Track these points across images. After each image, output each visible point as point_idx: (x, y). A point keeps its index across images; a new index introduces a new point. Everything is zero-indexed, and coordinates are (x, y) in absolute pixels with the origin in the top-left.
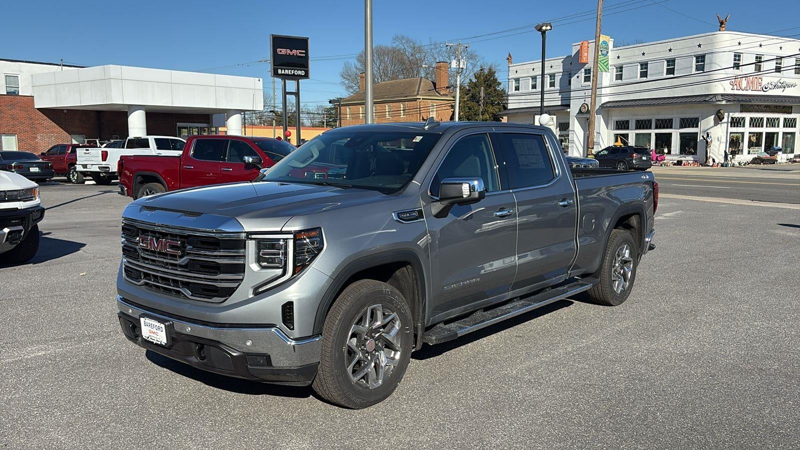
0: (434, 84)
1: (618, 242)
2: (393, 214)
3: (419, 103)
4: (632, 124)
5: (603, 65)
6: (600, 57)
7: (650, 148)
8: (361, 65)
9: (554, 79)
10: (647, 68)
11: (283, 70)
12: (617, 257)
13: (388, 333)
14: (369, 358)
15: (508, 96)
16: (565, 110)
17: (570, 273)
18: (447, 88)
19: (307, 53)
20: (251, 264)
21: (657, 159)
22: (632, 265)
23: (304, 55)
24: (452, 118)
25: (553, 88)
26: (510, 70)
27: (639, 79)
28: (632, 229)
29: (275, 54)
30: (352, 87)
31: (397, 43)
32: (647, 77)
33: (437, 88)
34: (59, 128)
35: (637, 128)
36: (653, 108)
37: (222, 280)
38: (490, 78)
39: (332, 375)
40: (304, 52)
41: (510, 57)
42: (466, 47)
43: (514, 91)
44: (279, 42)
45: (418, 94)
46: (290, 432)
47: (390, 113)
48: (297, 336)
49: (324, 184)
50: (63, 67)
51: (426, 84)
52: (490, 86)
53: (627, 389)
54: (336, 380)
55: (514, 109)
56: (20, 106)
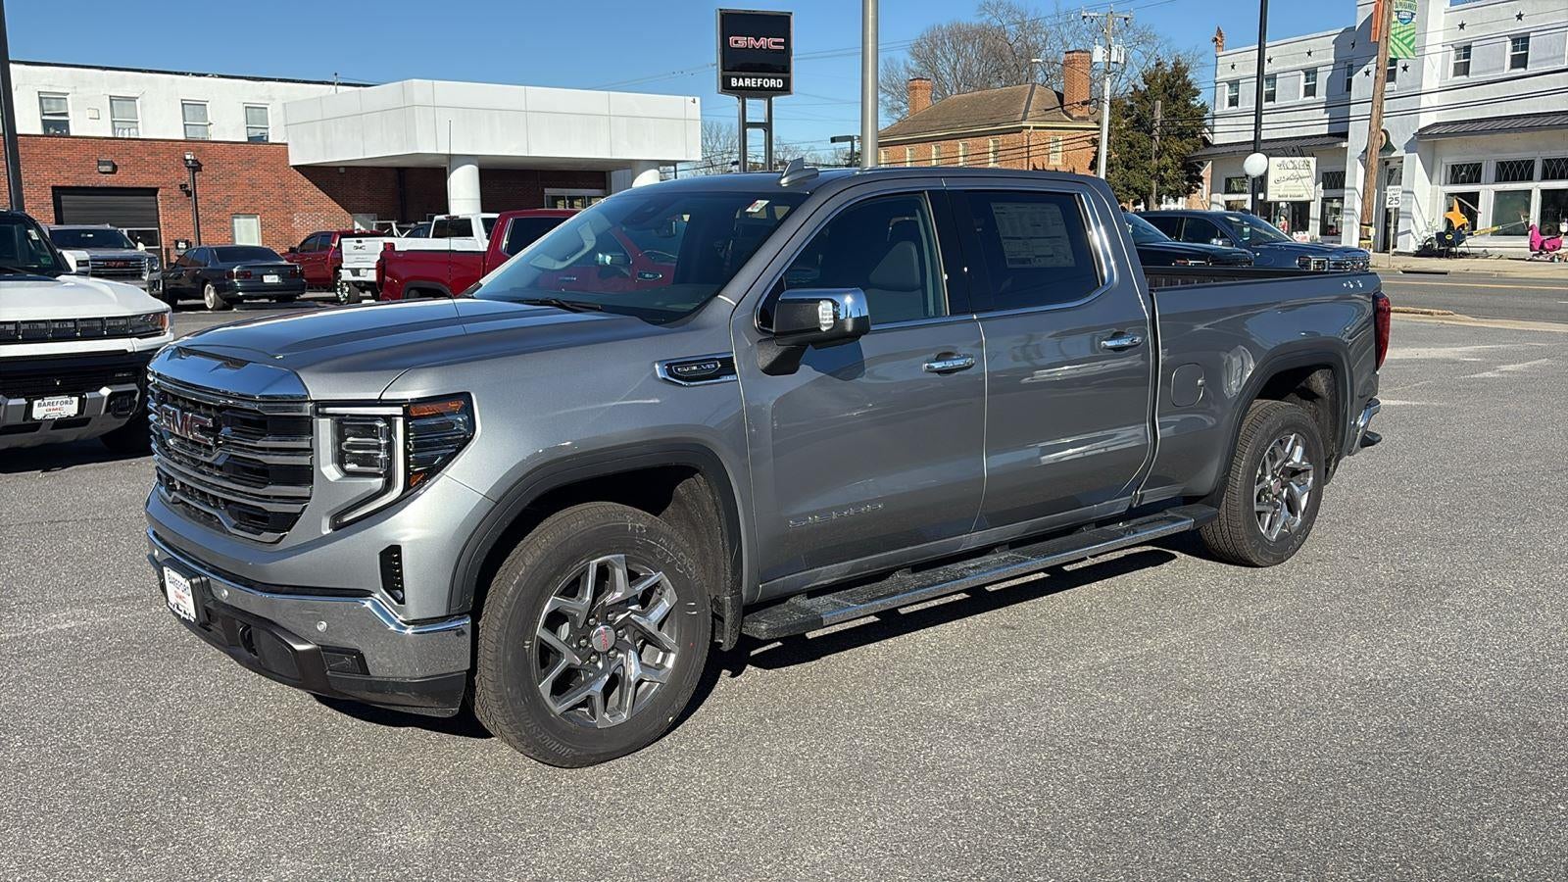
0: (1060, 96)
1: (1270, 427)
2: (657, 366)
3: (1026, 137)
4: (1489, 170)
5: (1400, 44)
6: (1394, 25)
7: (1527, 223)
8: (919, 65)
9: (1315, 79)
10: (1526, 48)
11: (741, 80)
12: (1267, 460)
13: (644, 615)
14: (600, 665)
15: (1214, 117)
16: (1338, 145)
17: (1142, 496)
18: (1085, 103)
19: (787, 44)
20: (324, 466)
21: (1542, 247)
22: (1311, 479)
23: (783, 48)
24: (1094, 166)
25: (1313, 97)
26: (1219, 62)
27: (1507, 71)
28: (1319, 401)
29: (726, 49)
30: (899, 109)
31: (988, 16)
32: (1525, 67)
33: (1065, 103)
34: (332, 202)
35: (1498, 180)
36: (1537, 134)
37: (273, 497)
38: (1175, 82)
39: (501, 698)
40: (783, 40)
41: (1221, 35)
42: (1126, 19)
43: (1226, 108)
44: (733, 22)
45: (1024, 119)
46: (412, 808)
47: (967, 158)
48: (413, 617)
49: (554, 302)
50: (339, 87)
51: (1041, 97)
52: (1175, 98)
53: (1181, 754)
54: (510, 709)
55: (1226, 145)
56: (265, 163)
